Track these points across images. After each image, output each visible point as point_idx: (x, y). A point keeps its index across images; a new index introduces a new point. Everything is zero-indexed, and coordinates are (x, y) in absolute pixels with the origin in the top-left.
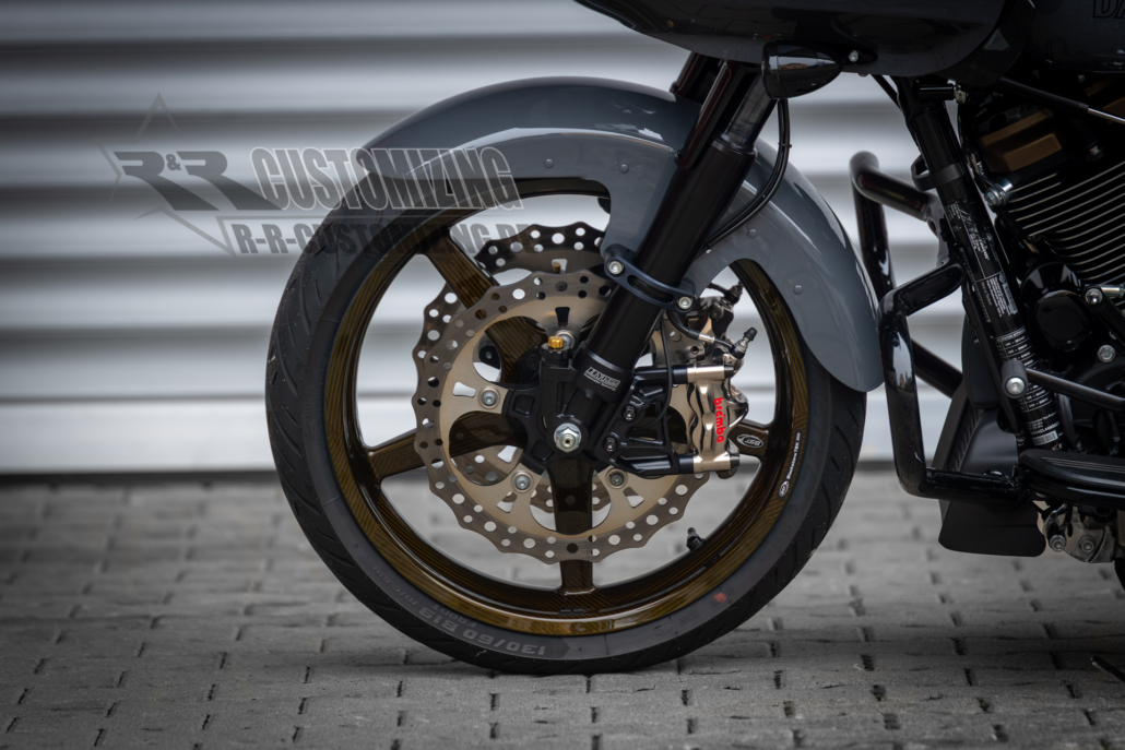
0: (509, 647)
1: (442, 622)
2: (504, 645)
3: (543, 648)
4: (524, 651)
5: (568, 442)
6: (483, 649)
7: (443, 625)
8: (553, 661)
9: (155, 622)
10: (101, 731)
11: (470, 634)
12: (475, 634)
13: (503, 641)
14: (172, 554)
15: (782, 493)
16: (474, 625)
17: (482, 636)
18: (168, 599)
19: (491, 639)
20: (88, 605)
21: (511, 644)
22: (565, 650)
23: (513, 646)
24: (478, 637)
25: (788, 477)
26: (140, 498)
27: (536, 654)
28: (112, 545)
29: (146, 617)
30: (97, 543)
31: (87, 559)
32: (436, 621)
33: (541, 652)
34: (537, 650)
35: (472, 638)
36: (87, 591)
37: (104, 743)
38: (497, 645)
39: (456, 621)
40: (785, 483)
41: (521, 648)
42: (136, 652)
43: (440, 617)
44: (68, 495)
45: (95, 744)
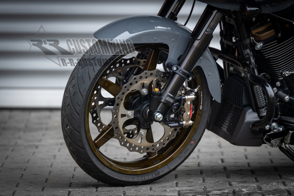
0: (146, 178)
1: (128, 179)
2: (145, 178)
3: (154, 175)
4: (150, 177)
5: (160, 118)
6: (140, 182)
7: (129, 179)
8: (158, 177)
9: (37, 147)
10: (22, 175)
11: (136, 179)
12: (137, 178)
13: (144, 177)
14: (41, 129)
15: (201, 109)
16: (135, 176)
17: (139, 178)
18: (40, 141)
19: (141, 178)
20: (19, 142)
21: (146, 177)
22: (159, 173)
23: (147, 177)
24: (138, 179)
25: (201, 104)
26: (34, 115)
27: (153, 177)
28: (26, 126)
29: (34, 145)
30: (22, 126)
31: (19, 130)
32: (127, 179)
33: (154, 176)
34: (153, 176)
35: (136, 180)
36: (19, 138)
37: (23, 178)
38: (143, 179)
39: (131, 177)
40: (201, 106)
41: (149, 177)
42: (31, 154)
43: (127, 178)
44: (15, 113)
45: (21, 178)
